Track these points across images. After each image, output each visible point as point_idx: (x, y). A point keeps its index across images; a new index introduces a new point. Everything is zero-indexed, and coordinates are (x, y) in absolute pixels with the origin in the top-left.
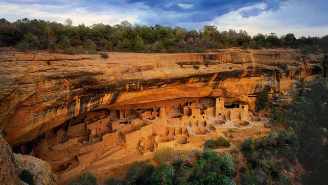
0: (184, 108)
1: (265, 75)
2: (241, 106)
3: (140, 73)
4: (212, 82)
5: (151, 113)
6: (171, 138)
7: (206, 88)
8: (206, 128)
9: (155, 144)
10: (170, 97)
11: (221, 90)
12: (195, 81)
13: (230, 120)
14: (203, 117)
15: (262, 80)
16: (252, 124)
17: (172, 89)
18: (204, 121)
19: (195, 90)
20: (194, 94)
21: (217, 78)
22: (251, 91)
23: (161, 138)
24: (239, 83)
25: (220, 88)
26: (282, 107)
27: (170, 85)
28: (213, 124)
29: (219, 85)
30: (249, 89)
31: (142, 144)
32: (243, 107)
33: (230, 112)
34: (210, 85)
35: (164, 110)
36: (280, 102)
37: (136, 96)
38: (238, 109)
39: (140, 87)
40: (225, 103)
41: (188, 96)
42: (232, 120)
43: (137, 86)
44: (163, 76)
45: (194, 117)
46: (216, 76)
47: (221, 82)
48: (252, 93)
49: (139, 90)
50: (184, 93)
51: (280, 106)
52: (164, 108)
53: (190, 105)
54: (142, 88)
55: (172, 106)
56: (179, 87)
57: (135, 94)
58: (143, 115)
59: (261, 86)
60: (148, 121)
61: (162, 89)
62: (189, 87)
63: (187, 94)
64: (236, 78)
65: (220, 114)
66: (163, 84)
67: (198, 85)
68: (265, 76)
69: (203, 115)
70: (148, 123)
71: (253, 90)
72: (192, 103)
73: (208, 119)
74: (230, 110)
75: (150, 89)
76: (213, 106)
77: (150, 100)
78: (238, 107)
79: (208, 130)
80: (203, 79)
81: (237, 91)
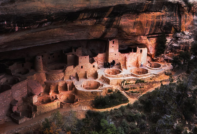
0: (68, 56)
1: (166, 9)
2: (139, 49)
3: (14, 5)
4: (106, 19)
5: (23, 66)
6: (53, 97)
7: (98, 27)
8: (97, 80)
9: (32, 107)
10: (51, 40)
11: (115, 30)
12: (85, 17)
13: (126, 68)
14: (94, 66)
15: (163, 16)
17: (55, 29)
18: (94, 72)
19: (84, 31)
20: (82, 36)
21: (112, 13)
22: (151, 30)
23: (41, 98)
24: (138, 20)
25: (114, 27)
26: (182, 50)
27: (54, 23)
28: (106, 75)
29: (115, 23)
30: (149, 28)
31: (15, 109)
32: (141, 51)
33: (125, 58)
34: (103, 23)
35: (41, 60)
36: (181, 43)
37: (7, 41)
38: (135, 53)
39: (15, 26)
40: (120, 46)
41: (74, 38)
42: (128, 68)
43: (10, 26)
44: (45, 10)
45: (82, 67)
46: (111, 9)
47: (117, 18)
48: (152, 33)
49: (13, 31)
50: (70, 34)
51: (181, 48)
52: (41, 57)
53: (75, 51)
54: (17, 29)
55: (51, 53)
56: (64, 25)
57: (6, 37)
58: (11, 68)
59: (162, 23)
60: (20, 77)
61: (43, 29)
62: (77, 26)
63: (73, 36)
64: (134, 14)
66: (45, 22)
67: (89, 23)
68: (166, 11)
69: (94, 64)
70: (19, 79)
71: (153, 29)
72: (77, 48)
73: (98, 68)
74: (126, 55)
75: (28, 29)
76: (105, 52)
77: (24, 46)
78: (135, 51)
79: (101, 83)
80: (95, 15)
81: (135, 31)
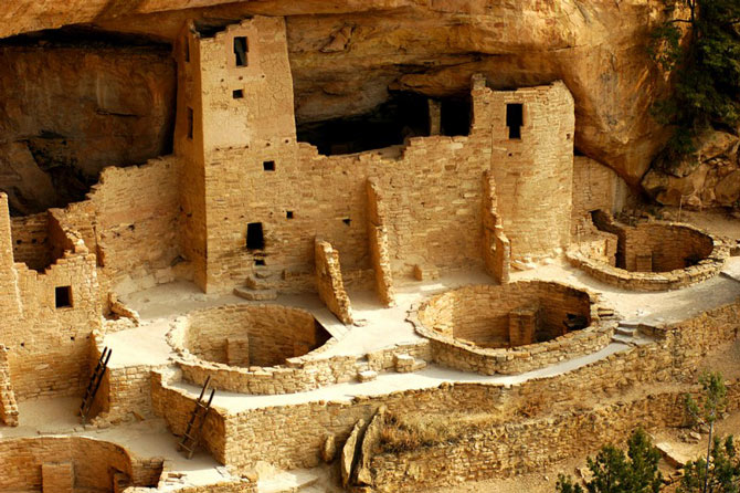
2: (488, 105)
14: (64, 297)
16: (628, 306)
18: (70, 350)
28: (187, 376)
32: (515, 116)
33: (366, 196)
38: (457, 144)
65: (255, 237)
69: (61, 273)
73: (113, 313)
74: (372, 164)
76: (167, 148)
78: (458, 120)
79: (137, 452)
